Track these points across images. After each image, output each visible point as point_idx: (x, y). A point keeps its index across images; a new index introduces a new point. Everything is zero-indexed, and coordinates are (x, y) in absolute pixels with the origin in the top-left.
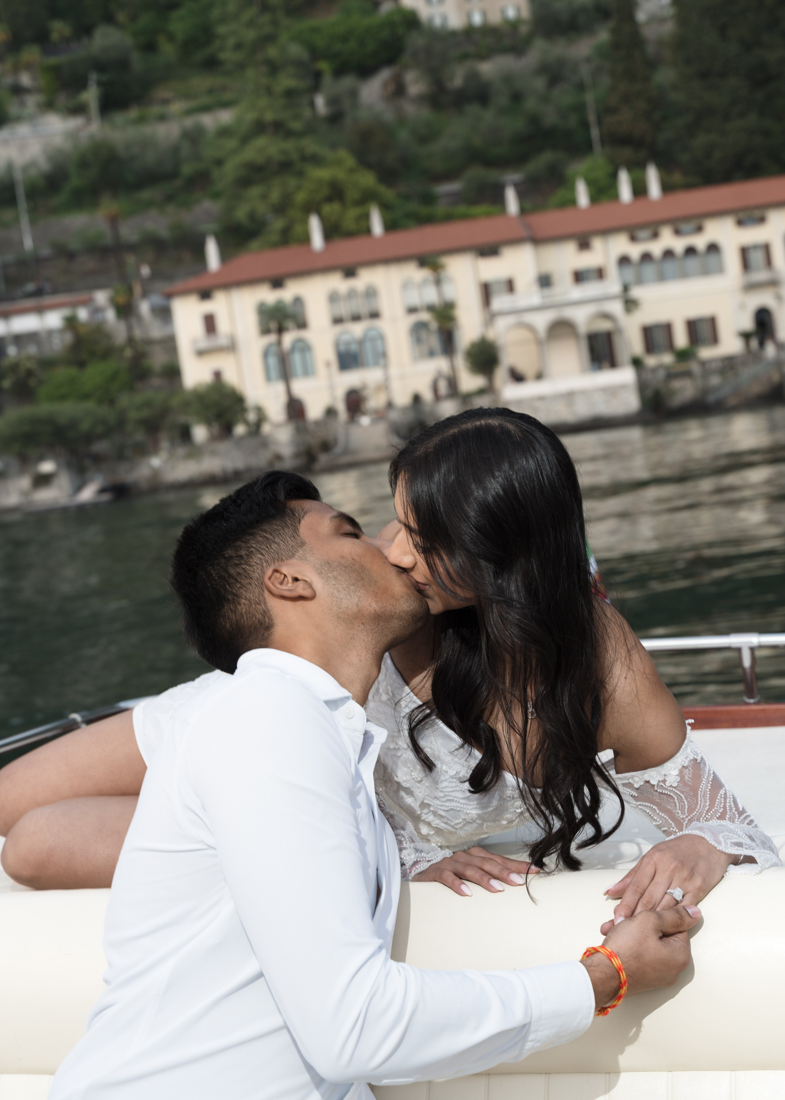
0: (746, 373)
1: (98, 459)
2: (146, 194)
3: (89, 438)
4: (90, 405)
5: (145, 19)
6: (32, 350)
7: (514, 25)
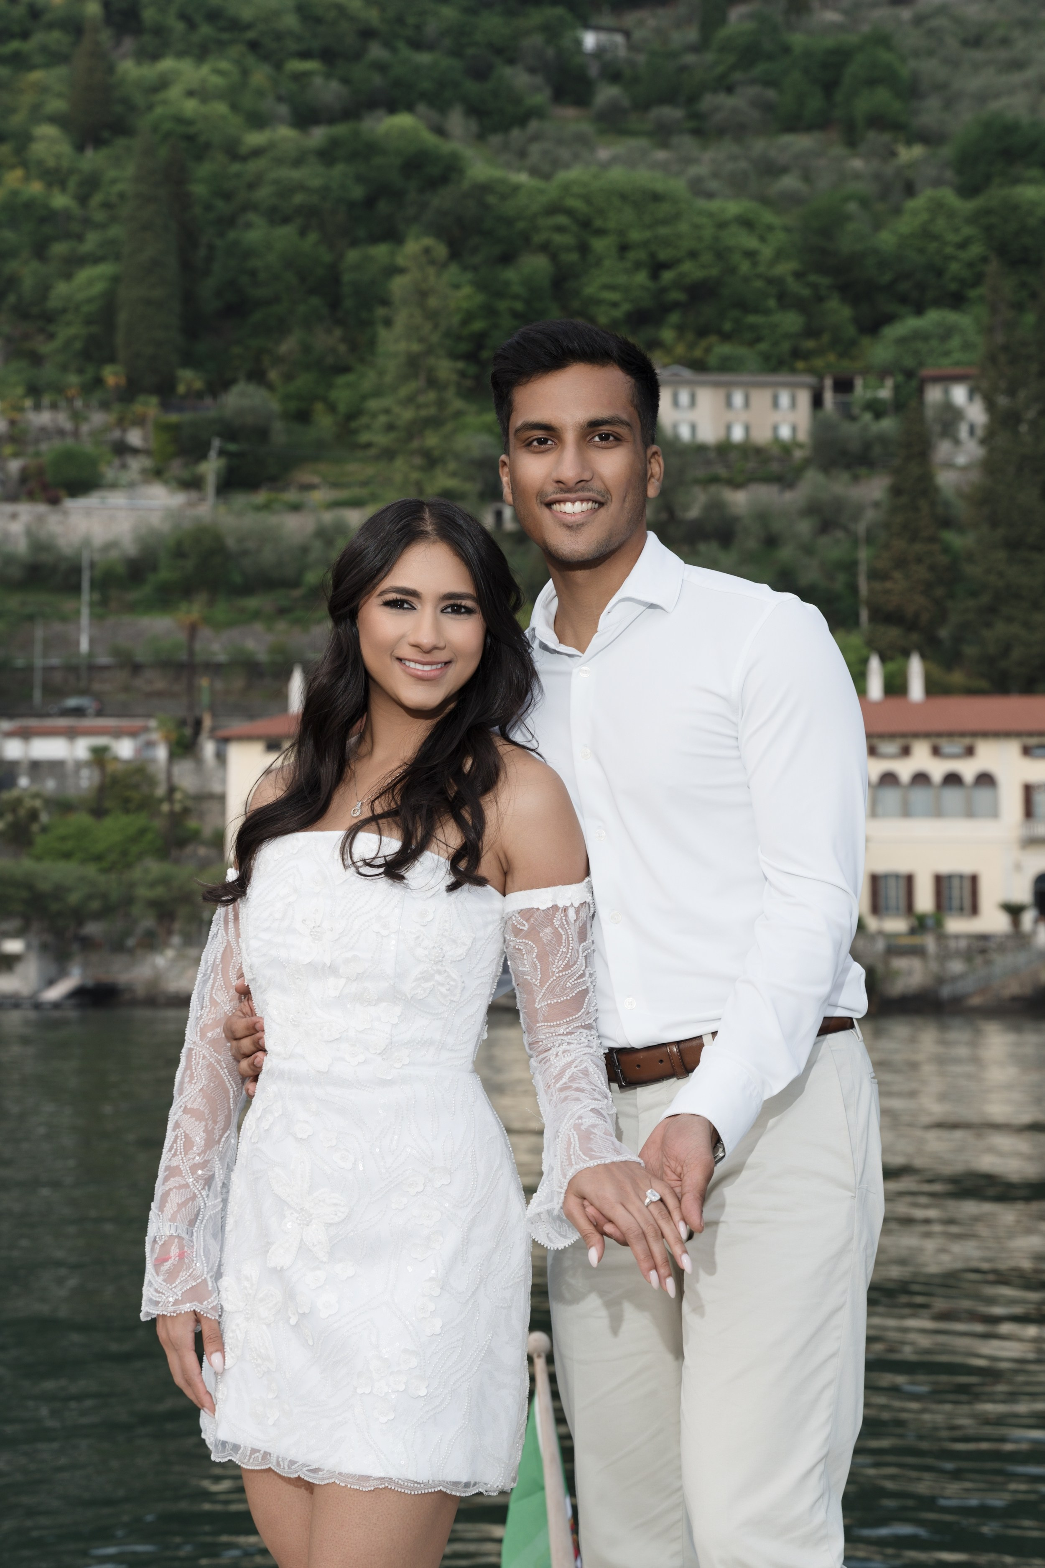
0: (1002, 962)
1: (87, 944)
2: (252, 603)
3: (79, 916)
4: (91, 871)
5: (304, 381)
6: (50, 785)
7: (786, 449)
